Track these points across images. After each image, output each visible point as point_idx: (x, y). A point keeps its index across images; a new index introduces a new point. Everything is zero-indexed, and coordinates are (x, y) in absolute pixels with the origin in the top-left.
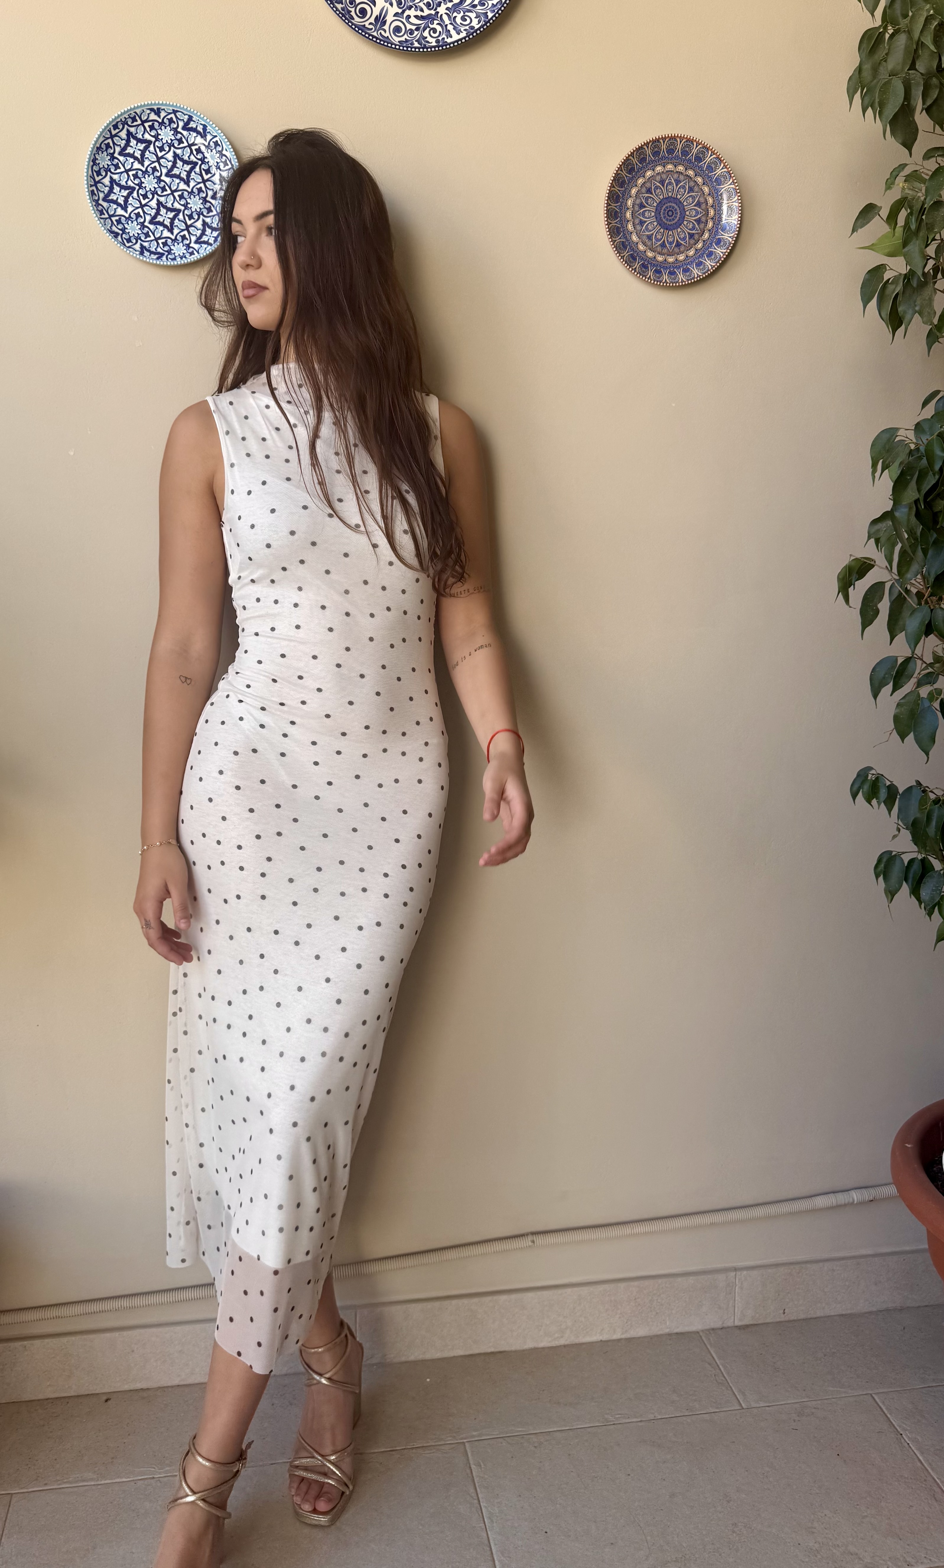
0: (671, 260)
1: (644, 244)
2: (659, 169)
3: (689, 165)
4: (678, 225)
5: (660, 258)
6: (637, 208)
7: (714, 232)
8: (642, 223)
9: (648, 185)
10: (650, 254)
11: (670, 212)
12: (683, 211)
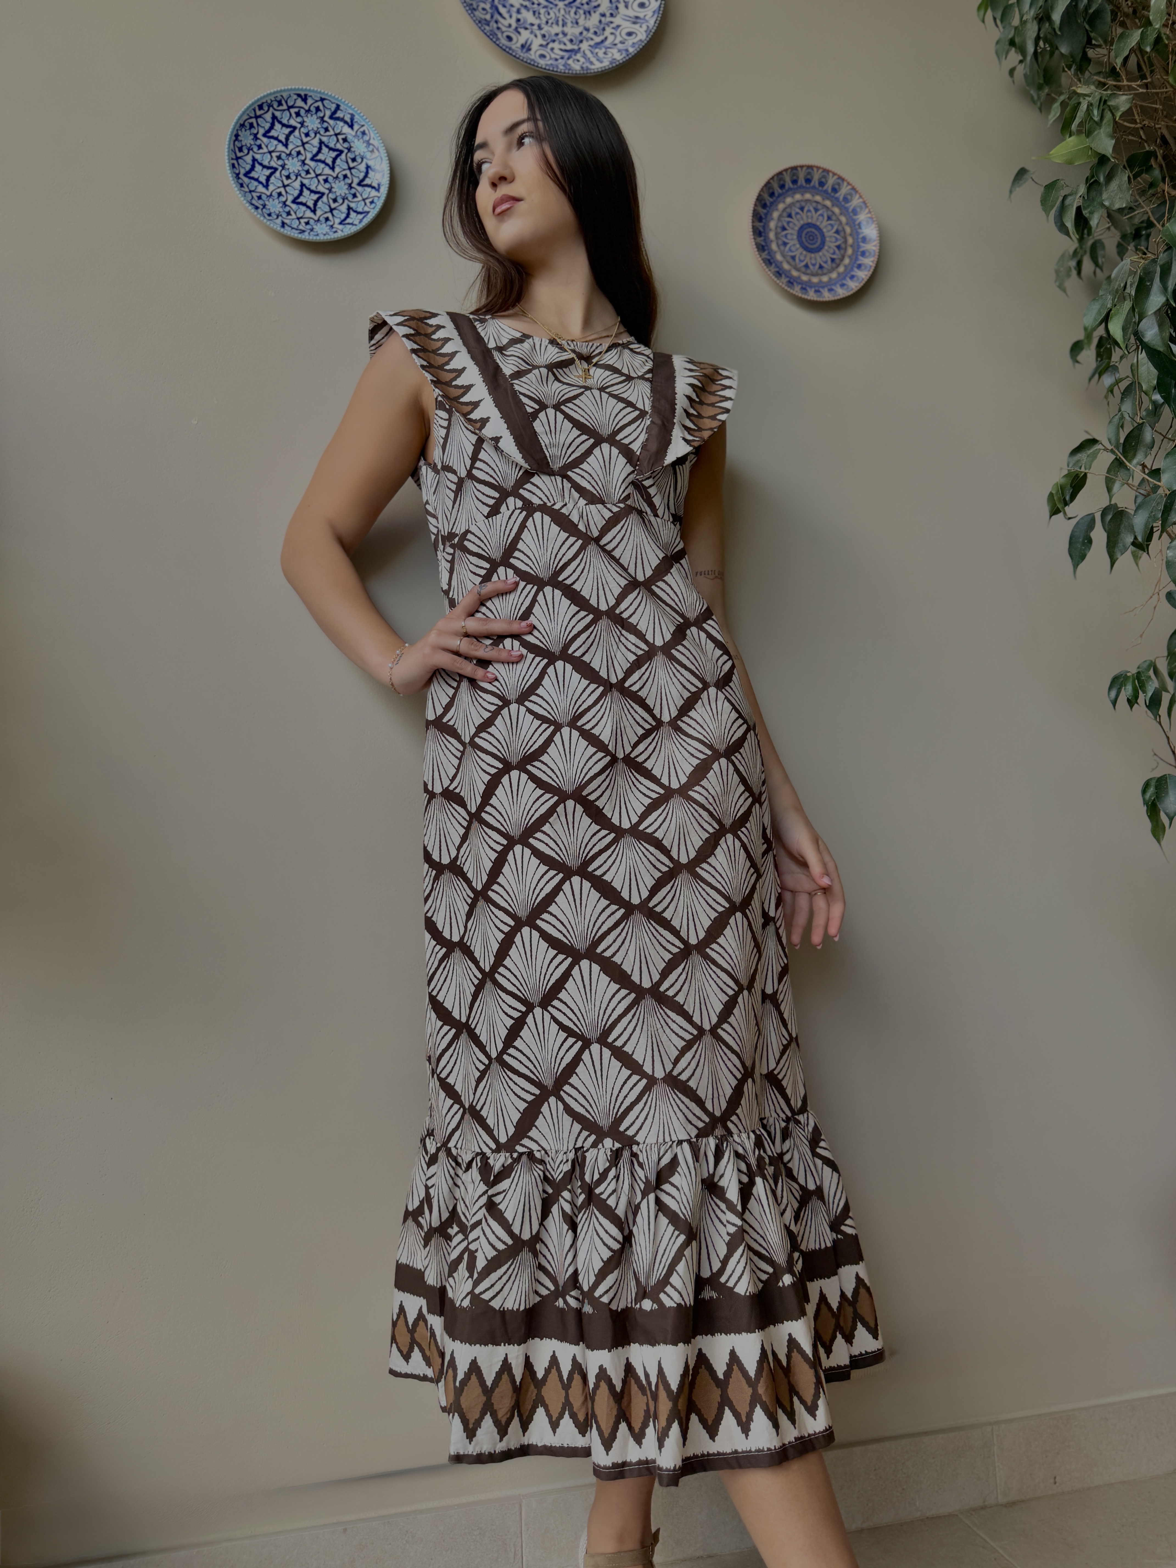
0: (815, 280)
1: (788, 262)
2: (798, 197)
3: (826, 195)
4: (819, 249)
5: (805, 278)
6: (779, 230)
7: (854, 258)
8: (785, 244)
9: (788, 210)
10: (795, 273)
11: (811, 237)
12: (823, 237)
